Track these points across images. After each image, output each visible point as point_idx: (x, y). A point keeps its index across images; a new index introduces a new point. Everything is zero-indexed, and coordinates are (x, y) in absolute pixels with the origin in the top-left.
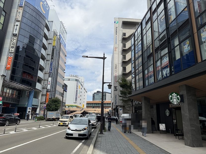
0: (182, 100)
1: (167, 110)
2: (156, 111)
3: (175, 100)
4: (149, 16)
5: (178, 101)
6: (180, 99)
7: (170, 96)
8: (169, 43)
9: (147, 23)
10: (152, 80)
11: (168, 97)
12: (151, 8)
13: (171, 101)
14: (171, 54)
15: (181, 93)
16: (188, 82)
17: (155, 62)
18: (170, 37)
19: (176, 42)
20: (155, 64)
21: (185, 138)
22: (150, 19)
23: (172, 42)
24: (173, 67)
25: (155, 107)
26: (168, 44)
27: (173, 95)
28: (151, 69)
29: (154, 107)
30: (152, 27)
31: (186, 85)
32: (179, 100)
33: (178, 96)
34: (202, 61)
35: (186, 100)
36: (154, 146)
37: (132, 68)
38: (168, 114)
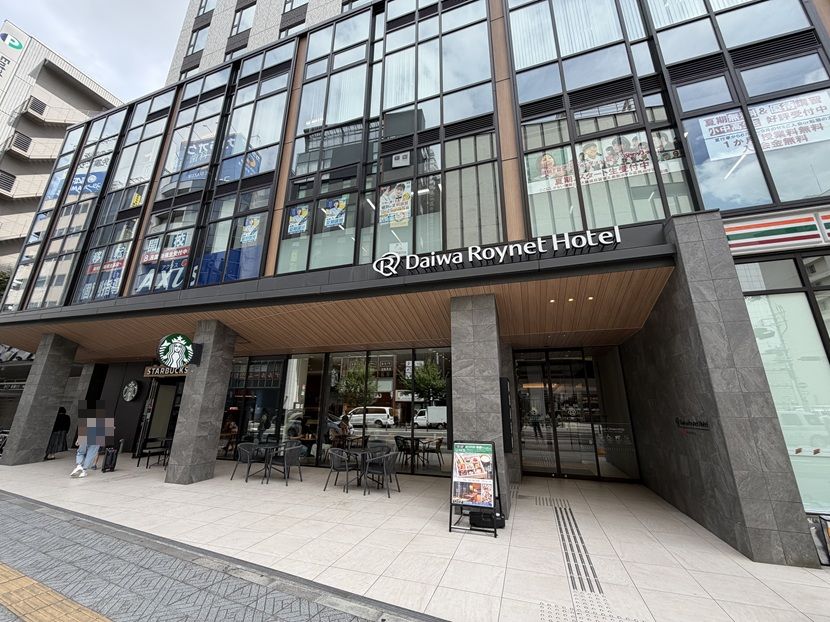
0: (196, 360)
1: (132, 384)
2: (87, 385)
3: (175, 355)
4: (169, 103)
5: (185, 360)
6: (191, 354)
7: (166, 344)
8: (206, 204)
9: (152, 117)
10: (111, 286)
11: (158, 344)
12: (180, 87)
13: (165, 357)
14: (203, 232)
15: (197, 341)
16: (229, 316)
17: (141, 237)
18: (215, 188)
19: (227, 209)
20: (139, 243)
21: (172, 461)
22: (169, 113)
23: (213, 205)
24: (196, 268)
25: (87, 372)
26: (203, 205)
27: (174, 341)
28: (121, 252)
29: (84, 372)
30: (166, 136)
31: (219, 322)
32: (187, 357)
33: (190, 348)
34: (275, 275)
35: (207, 359)
36: (45, 509)
37: (33, 233)
38: (129, 396)
